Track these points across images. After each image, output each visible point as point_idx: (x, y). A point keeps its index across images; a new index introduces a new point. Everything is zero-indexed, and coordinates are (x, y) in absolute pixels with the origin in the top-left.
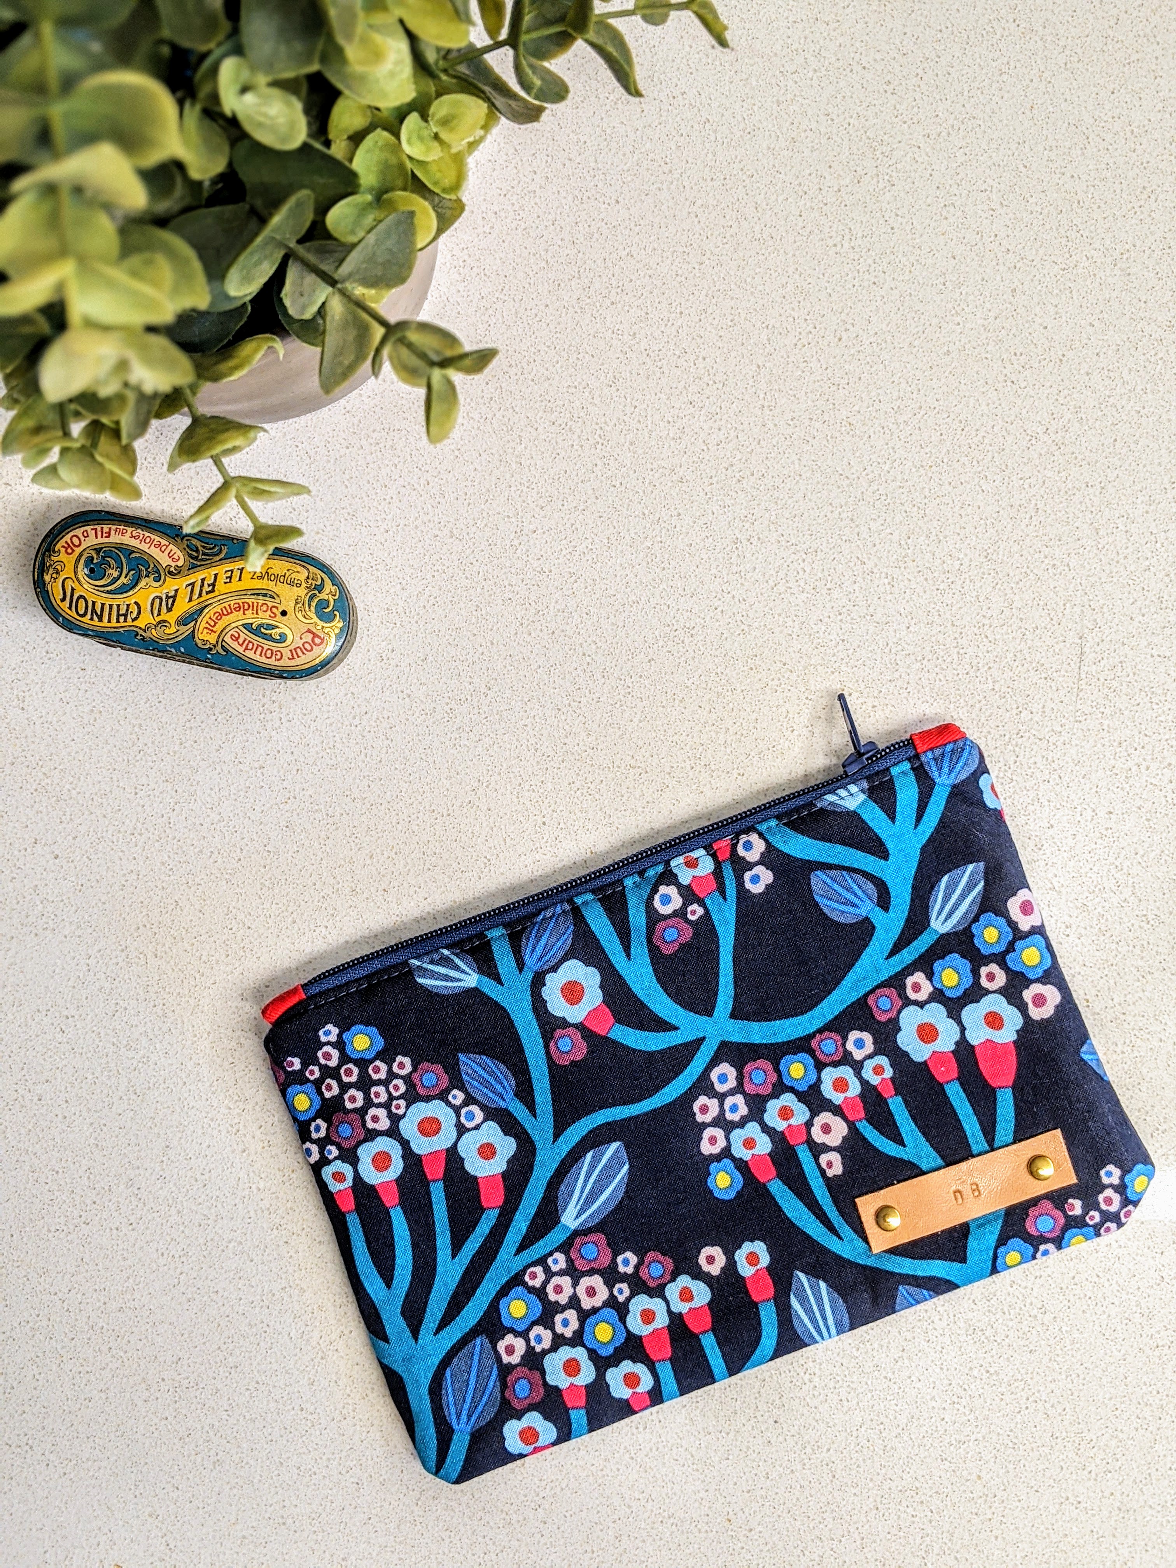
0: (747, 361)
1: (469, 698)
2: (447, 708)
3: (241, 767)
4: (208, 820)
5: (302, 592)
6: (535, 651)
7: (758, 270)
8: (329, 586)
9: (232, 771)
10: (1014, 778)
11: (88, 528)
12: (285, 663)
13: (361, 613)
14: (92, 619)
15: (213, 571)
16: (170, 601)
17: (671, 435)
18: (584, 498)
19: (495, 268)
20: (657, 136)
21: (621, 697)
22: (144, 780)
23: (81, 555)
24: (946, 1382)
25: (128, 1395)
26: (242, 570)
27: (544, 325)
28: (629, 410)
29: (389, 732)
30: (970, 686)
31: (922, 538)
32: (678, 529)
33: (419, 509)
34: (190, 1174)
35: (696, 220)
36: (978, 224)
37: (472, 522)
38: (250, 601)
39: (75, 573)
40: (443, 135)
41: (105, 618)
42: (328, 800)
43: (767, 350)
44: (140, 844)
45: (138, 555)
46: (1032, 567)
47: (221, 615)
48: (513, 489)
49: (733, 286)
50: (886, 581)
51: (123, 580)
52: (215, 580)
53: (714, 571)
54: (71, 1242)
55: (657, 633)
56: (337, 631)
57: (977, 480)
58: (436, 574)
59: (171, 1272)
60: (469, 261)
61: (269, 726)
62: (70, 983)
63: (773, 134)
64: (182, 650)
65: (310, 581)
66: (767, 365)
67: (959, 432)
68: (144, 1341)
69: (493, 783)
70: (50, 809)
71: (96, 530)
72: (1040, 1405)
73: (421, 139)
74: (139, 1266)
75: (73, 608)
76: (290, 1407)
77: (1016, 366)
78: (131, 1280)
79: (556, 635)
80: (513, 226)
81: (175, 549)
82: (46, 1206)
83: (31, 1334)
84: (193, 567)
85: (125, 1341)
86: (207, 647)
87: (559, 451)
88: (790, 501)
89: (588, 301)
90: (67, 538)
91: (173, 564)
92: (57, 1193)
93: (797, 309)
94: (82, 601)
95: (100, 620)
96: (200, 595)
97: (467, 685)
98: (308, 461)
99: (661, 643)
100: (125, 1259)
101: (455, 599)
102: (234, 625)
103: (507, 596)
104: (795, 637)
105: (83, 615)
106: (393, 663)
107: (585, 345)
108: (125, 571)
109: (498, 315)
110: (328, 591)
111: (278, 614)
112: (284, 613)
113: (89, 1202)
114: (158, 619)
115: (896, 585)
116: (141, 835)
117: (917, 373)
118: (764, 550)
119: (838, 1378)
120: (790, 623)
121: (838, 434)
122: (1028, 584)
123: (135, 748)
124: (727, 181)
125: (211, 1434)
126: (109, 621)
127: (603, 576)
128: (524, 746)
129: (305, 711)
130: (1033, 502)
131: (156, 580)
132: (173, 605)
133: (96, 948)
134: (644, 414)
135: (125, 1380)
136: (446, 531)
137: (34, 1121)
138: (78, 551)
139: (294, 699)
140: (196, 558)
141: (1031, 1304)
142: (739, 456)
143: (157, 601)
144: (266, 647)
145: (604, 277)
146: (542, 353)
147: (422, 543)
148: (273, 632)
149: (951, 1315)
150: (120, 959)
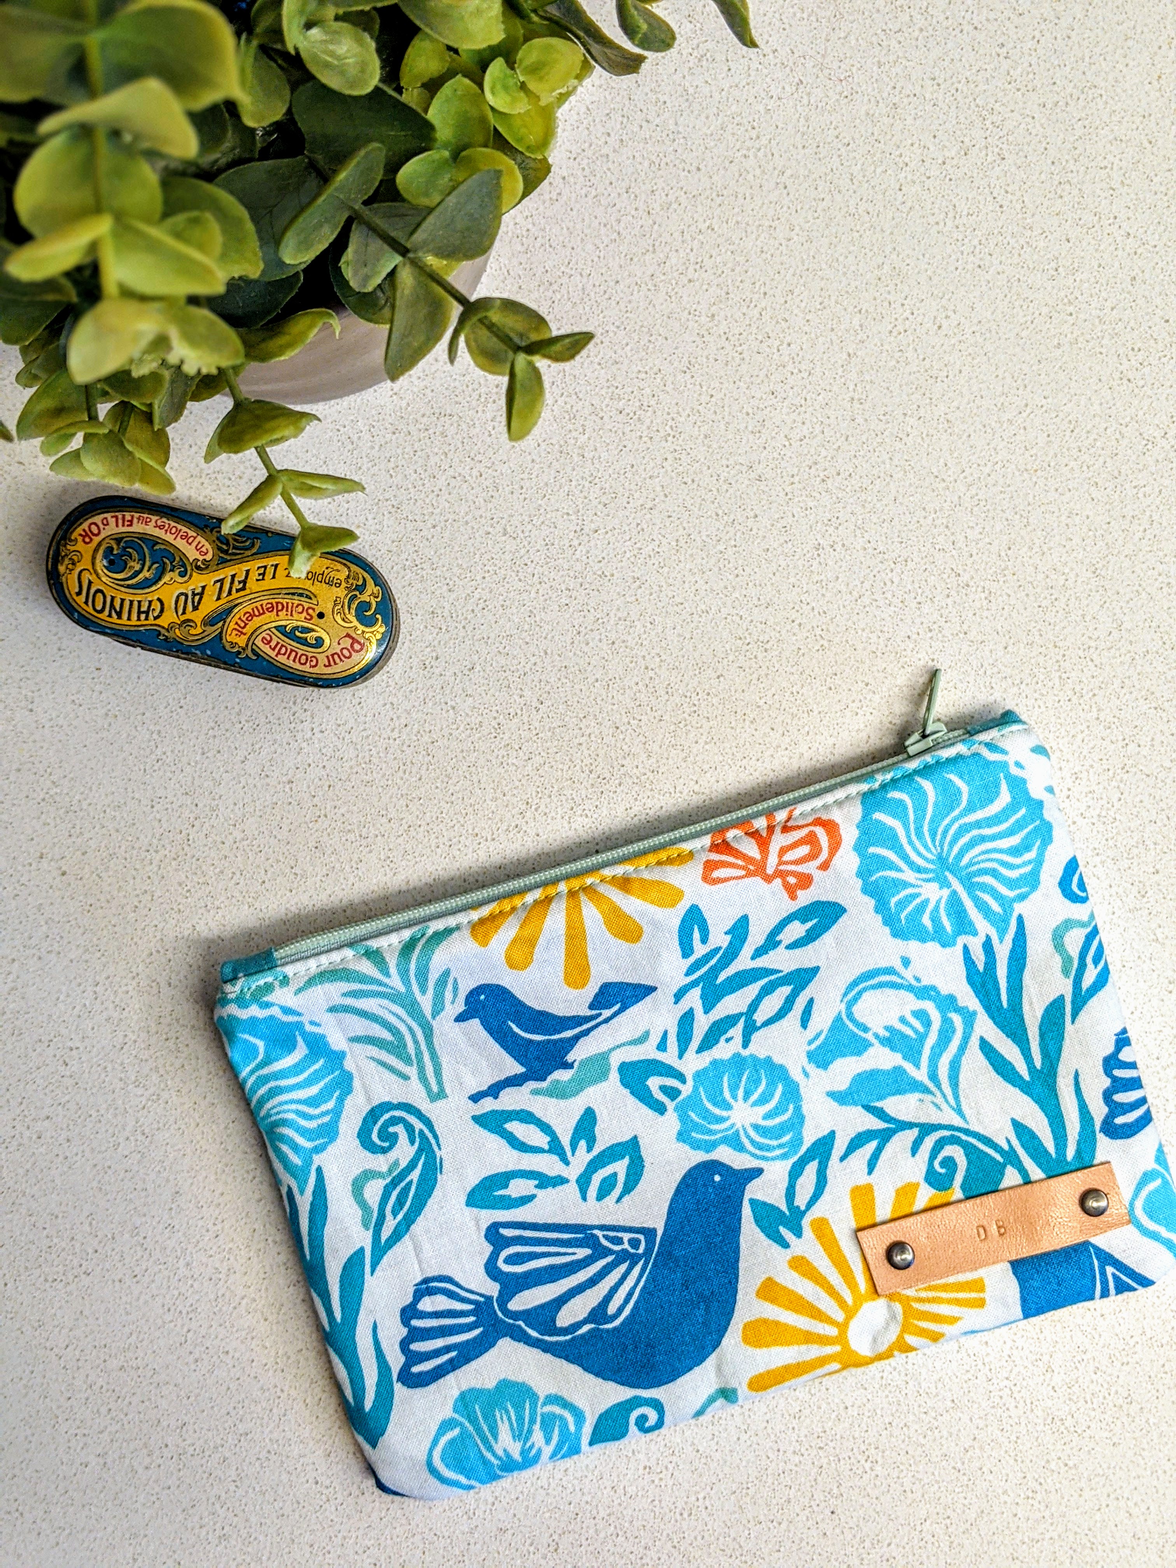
0: (836, 349)
1: (519, 712)
2: (494, 723)
3: (268, 780)
4: (230, 838)
5: (341, 592)
6: (593, 662)
7: (852, 248)
8: (371, 587)
9: (259, 785)
10: (1118, 817)
11: (108, 515)
12: (320, 670)
13: (403, 617)
14: (110, 616)
15: (245, 567)
16: (197, 598)
17: (750, 428)
18: (652, 496)
19: (561, 239)
20: (745, 97)
21: (686, 715)
22: (161, 793)
23: (99, 544)
24: (1021, 1475)
25: (127, 1461)
26: (276, 566)
27: (614, 303)
28: (704, 398)
29: (431, 747)
30: (1073, 714)
31: (1025, 549)
32: (753, 532)
33: (471, 503)
34: (200, 1223)
35: (785, 191)
36: (1096, 204)
37: (527, 519)
38: (284, 602)
39: (93, 564)
40: (532, 85)
41: (125, 616)
42: (363, 820)
43: (859, 337)
44: (155, 862)
45: (163, 547)
46: (1144, 585)
47: (252, 616)
48: (574, 483)
49: (824, 266)
50: (983, 596)
51: (145, 574)
52: (246, 577)
53: (792, 580)
54: (70, 1294)
55: (728, 647)
56: (379, 636)
57: (1086, 486)
58: (487, 575)
59: (178, 1329)
60: (533, 230)
61: (299, 736)
62: (76, 1011)
63: (873, 99)
64: (209, 652)
65: (351, 581)
66: (859, 353)
67: (1068, 433)
68: (147, 1403)
69: (543, 807)
70: (58, 821)
71: (117, 517)
72: (1122, 1503)
73: (506, 88)
74: (143, 1321)
75: (90, 603)
76: (304, 1480)
77: (1133, 362)
78: (134, 1337)
79: (616, 646)
80: (583, 192)
81: (203, 541)
82: (43, 1254)
83: (24, 1391)
84: (222, 562)
85: (126, 1402)
86: (235, 650)
87: (625, 443)
88: (878, 505)
89: (663, 278)
90: (85, 526)
91: (201, 558)
92: (55, 1240)
93: (893, 292)
94: (100, 595)
95: (119, 616)
96: (230, 593)
97: (516, 697)
98: (350, 447)
99: (731, 658)
100: (127, 1313)
101: (508, 603)
102: (265, 627)
103: (564, 601)
104: (879, 654)
105: (102, 611)
106: (437, 671)
107: (658, 326)
108: (148, 564)
109: (564, 291)
110: (369, 592)
111: (315, 615)
112: (321, 615)
113: (90, 1251)
114: (183, 618)
115: (993, 601)
116: (157, 852)
117: (1024, 366)
118: (848, 558)
119: (902, 1467)
120: (874, 639)
121: (935, 432)
122: (1139, 604)
123: (153, 757)
124: (821, 149)
125: (218, 1506)
126: (129, 619)
127: (671, 581)
128: (578, 767)
129: (339, 722)
130: (1148, 513)
131: (182, 575)
132: (199, 603)
133: (104, 975)
134: (720, 404)
135: (125, 1444)
136: (499, 528)
137: (32, 1160)
138: (97, 540)
139: (328, 707)
140: (226, 552)
141: (1117, 1393)
142: (824, 453)
143: (183, 598)
144: (300, 652)
145: (681, 251)
146: (611, 334)
147: (472, 541)
148: (309, 635)
149: (1028, 1402)
150: (130, 988)
